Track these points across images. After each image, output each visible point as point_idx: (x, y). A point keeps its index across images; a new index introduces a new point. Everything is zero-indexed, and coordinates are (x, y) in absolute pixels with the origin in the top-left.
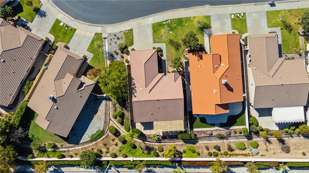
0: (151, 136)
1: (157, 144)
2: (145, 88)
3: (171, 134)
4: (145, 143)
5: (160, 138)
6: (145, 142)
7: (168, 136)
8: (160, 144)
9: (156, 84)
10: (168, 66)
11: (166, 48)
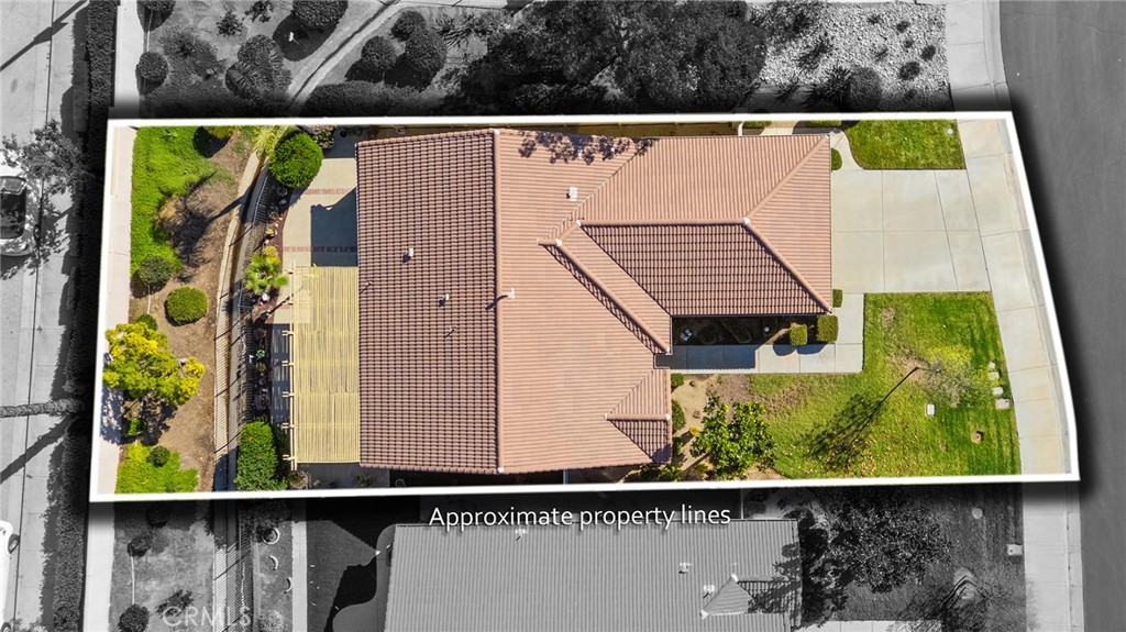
0: (269, 249)
1: (224, 285)
2: (579, 223)
3: (277, 376)
4: (228, 209)
5: (256, 308)
6: (236, 211)
7: (266, 360)
8: (221, 302)
9: (603, 293)
10: (713, 379)
11: (829, 376)
